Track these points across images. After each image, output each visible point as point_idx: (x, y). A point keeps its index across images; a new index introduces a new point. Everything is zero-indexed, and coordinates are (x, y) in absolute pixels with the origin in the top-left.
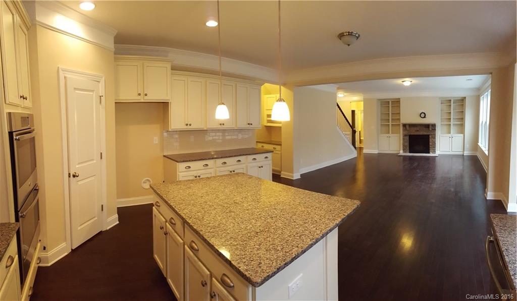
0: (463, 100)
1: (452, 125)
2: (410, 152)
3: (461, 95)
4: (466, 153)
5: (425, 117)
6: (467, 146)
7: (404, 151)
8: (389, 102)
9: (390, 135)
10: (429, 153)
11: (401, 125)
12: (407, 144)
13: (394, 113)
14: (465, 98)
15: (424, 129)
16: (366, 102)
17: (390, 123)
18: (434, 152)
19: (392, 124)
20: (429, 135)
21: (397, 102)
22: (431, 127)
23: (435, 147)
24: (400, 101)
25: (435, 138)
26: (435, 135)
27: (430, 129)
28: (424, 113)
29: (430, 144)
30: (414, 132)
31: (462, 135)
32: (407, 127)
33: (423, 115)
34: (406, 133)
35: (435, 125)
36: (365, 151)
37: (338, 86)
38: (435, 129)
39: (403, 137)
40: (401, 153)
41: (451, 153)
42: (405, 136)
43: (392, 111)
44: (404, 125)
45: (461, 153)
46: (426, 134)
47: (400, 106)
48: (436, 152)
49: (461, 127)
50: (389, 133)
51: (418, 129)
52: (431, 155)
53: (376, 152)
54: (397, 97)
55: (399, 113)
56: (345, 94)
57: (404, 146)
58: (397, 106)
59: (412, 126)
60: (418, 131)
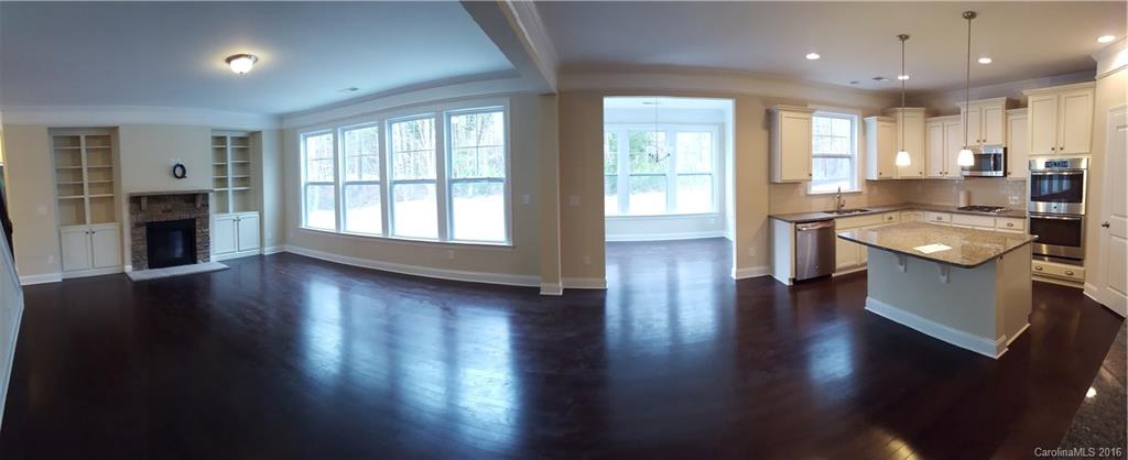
0: (248, 138)
1: (230, 193)
2: (152, 266)
4: (268, 250)
5: (183, 176)
6: (268, 235)
7: (137, 265)
8: (78, 138)
9: (89, 226)
10: (195, 262)
11: (124, 199)
12: (143, 247)
14: (260, 132)
15: (185, 205)
17: (86, 196)
18: (207, 258)
19: (91, 199)
20: (194, 220)
22: (195, 200)
23: (207, 247)
24: (116, 135)
25: (206, 225)
26: (207, 217)
27: (199, 205)
28: (182, 166)
29: (198, 240)
30: (158, 215)
31: (258, 214)
32: (144, 202)
33: (180, 171)
34: (141, 217)
35: (206, 195)
38: (208, 205)
39: (132, 228)
41: (238, 255)
42: (136, 225)
43: (88, 164)
44: (135, 200)
45: (256, 252)
46: (186, 216)
48: (211, 259)
50: (84, 222)
51: (169, 206)
52: (200, 267)
53: (55, 277)
55: (116, 169)
57: (135, 252)
59: (156, 198)
60: (170, 211)
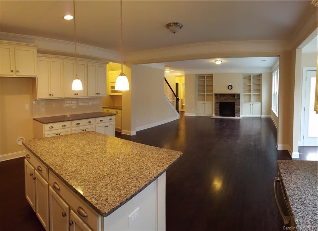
0: (260, 76)
1: (252, 95)
2: (220, 116)
3: (258, 72)
4: (263, 116)
5: (232, 89)
6: (263, 110)
7: (216, 114)
8: (204, 77)
9: (205, 102)
10: (235, 116)
11: (214, 95)
12: (218, 109)
13: (208, 86)
14: (261, 74)
15: (232, 98)
16: (187, 76)
17: (205, 93)
18: (239, 115)
19: (207, 94)
20: (235, 103)
21: (210, 77)
22: (236, 97)
23: (239, 112)
24: (212, 76)
25: (239, 105)
26: (239, 102)
27: (236, 98)
29: (236, 109)
30: (223, 100)
31: (260, 103)
32: (218, 96)
33: (231, 87)
34: (217, 101)
35: (239, 95)
36: (186, 114)
37: (165, 64)
38: (240, 98)
39: (215, 103)
40: (214, 116)
41: (252, 116)
42: (216, 103)
43: (207, 84)
44: (216, 95)
45: (259, 116)
46: (232, 101)
47: (213, 80)
48: (240, 116)
49: (259, 97)
50: (204, 101)
51: (227, 98)
52: (236, 118)
53: (194, 115)
54: (211, 73)
55: (212, 86)
56: (171, 71)
57: (215, 111)
58: (211, 80)
59: (222, 95)
60: (227, 99)
